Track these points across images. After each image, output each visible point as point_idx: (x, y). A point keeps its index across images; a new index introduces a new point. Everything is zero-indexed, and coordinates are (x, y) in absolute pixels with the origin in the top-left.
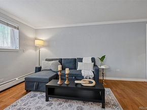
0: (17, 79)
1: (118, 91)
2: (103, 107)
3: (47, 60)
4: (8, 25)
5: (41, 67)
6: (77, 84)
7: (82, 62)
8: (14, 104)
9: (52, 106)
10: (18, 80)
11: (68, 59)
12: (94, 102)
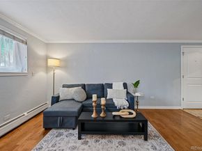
0: (25, 113)
1: (155, 121)
2: (146, 139)
3: (64, 86)
4: (14, 38)
5: (59, 97)
6: (115, 116)
7: (111, 88)
8: (38, 146)
9: (89, 144)
10: (27, 115)
11: (94, 85)
12: (134, 135)
